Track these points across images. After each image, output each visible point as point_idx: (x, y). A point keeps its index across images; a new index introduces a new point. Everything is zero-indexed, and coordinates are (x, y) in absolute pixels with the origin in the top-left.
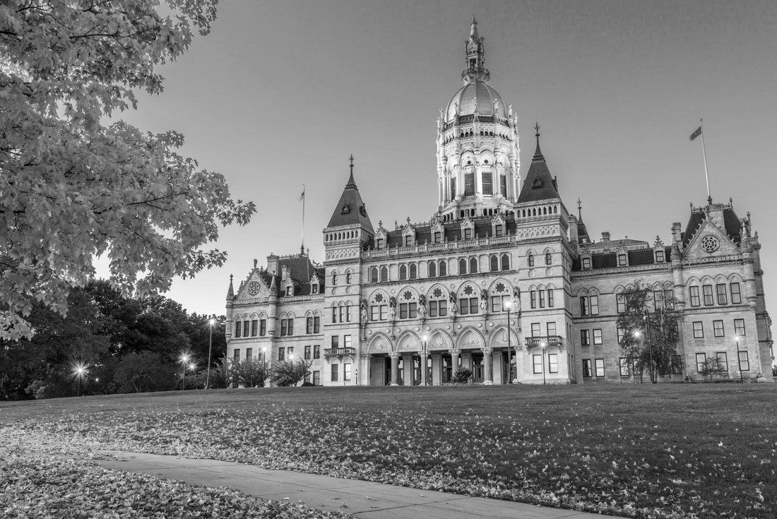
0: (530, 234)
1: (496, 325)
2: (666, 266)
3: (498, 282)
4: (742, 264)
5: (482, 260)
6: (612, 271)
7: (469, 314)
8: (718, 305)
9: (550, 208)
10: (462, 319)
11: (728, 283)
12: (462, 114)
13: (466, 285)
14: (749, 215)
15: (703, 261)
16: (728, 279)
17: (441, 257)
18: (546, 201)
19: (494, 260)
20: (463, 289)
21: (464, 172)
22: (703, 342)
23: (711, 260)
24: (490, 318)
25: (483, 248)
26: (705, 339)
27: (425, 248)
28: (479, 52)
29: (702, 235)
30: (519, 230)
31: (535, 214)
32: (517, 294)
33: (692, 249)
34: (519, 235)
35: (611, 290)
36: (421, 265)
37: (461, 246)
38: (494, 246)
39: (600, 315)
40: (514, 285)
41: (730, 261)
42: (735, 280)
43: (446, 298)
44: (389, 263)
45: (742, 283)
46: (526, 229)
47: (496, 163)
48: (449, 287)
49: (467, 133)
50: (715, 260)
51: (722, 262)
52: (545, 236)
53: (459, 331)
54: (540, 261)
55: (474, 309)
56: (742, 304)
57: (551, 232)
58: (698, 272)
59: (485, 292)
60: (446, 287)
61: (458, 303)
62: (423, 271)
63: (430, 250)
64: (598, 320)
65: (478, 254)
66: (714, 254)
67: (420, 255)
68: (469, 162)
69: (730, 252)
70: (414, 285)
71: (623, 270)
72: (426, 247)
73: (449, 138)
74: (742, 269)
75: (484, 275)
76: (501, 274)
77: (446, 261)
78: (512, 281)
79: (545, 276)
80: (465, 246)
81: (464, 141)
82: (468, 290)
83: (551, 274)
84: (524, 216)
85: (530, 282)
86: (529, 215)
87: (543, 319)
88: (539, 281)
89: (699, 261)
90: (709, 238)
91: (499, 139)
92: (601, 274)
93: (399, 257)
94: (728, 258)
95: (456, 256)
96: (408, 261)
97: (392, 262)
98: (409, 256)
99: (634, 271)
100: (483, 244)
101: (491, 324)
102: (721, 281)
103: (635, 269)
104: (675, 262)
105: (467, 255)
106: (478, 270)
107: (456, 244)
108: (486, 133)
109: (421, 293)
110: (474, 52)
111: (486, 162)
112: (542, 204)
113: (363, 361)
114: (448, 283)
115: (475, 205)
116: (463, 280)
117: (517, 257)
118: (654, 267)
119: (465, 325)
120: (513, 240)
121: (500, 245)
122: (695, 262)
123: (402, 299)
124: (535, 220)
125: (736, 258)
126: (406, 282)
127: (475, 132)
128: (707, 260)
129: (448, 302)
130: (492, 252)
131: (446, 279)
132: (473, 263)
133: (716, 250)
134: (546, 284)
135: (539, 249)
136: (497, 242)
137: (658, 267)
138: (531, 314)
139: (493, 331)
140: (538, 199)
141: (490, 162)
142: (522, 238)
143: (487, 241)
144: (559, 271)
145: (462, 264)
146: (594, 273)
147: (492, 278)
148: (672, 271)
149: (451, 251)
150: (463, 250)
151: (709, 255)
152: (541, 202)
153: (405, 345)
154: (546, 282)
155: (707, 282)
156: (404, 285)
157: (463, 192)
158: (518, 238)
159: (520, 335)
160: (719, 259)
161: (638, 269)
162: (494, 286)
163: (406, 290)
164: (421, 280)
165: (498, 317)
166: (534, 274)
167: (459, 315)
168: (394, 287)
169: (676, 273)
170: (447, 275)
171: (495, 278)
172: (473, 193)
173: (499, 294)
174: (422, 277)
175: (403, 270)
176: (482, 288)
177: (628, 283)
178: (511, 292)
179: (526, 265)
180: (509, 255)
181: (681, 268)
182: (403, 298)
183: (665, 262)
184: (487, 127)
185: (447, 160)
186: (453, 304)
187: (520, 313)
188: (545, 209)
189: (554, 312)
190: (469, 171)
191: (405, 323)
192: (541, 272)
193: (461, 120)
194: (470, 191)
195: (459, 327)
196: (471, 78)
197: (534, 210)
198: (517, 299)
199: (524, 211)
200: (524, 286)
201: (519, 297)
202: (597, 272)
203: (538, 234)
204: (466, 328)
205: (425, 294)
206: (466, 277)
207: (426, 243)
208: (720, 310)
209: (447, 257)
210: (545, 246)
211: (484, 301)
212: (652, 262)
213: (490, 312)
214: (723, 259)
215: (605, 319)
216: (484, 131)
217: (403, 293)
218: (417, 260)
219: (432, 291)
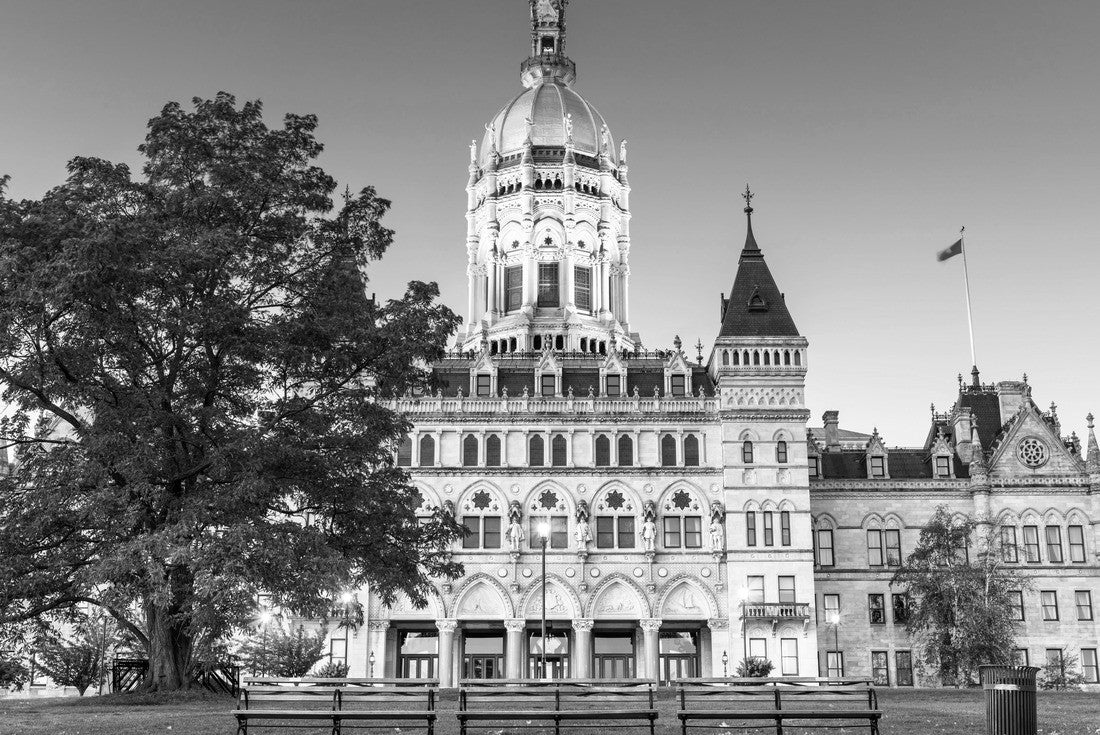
0: (746, 401)
1: (674, 573)
2: (956, 485)
3: (677, 488)
4: (1089, 493)
5: (643, 442)
6: (861, 486)
7: (616, 549)
8: (1049, 564)
9: (787, 354)
10: (601, 559)
11: (1064, 525)
12: (537, 142)
13: (611, 489)
14: (1053, 408)
15: (1024, 482)
16: (1065, 517)
17: (557, 426)
18: (780, 339)
19: (668, 443)
20: (603, 496)
21: (538, 259)
22: (1024, 628)
23: (1037, 481)
24: (662, 559)
25: (649, 416)
26: (1027, 623)
27: (522, 405)
28: (560, 25)
29: (1020, 435)
30: (724, 390)
31: (757, 362)
32: (720, 516)
33: (1004, 459)
34: (725, 399)
35: (857, 522)
36: (511, 439)
37: (601, 409)
38: (672, 416)
39: (837, 568)
40: (713, 497)
41: (1070, 486)
42: (1076, 521)
43: (565, 513)
44: (440, 427)
45: (1087, 528)
46: (738, 390)
47: (602, 250)
48: (574, 490)
49: (548, 182)
50: (1044, 482)
51: (1056, 486)
52: (777, 406)
53: (594, 582)
54: (764, 455)
55: (627, 540)
56: (1089, 565)
57: (787, 400)
58: (1014, 502)
59: (654, 505)
60: (569, 490)
61: (593, 524)
62: (516, 451)
63: (536, 409)
64: (834, 576)
65: (637, 428)
66: (1039, 471)
67: (513, 417)
68: (548, 241)
69: (1066, 470)
70: (498, 480)
71: (881, 485)
72: (525, 403)
73: (506, 186)
74: (1088, 502)
75: (649, 471)
76: (683, 471)
77: (567, 437)
78: (706, 487)
79: (774, 483)
80: (610, 409)
81: (542, 197)
82: (615, 500)
83: (786, 481)
84: (736, 362)
85: (746, 495)
86: (746, 362)
87: (772, 568)
88: (763, 495)
89: (1017, 481)
90: (1031, 441)
91: (608, 204)
92: (842, 490)
93: (465, 418)
94: (1065, 480)
95: (591, 428)
96: (484, 427)
97: (448, 427)
98: (489, 416)
99: (901, 490)
100: (647, 409)
101: (663, 572)
102: (1053, 521)
103: (901, 485)
104: (978, 479)
105: (614, 428)
106: (635, 458)
107: (591, 402)
108: (586, 187)
109: (512, 498)
110: (551, 24)
111: (581, 244)
112: (772, 344)
113: (374, 635)
114: (572, 481)
115: (566, 327)
116: (605, 479)
117: (717, 443)
118: (936, 485)
119: (607, 570)
120: (709, 408)
121: (683, 414)
122: (1010, 482)
123: (468, 508)
124: (758, 373)
125: (1078, 481)
126: (479, 471)
127: (566, 182)
128: (1031, 481)
129: (572, 520)
130: (668, 426)
131: (568, 472)
132: (625, 445)
133: (1044, 464)
134: (778, 501)
135: (764, 431)
136: (677, 408)
137: (942, 485)
138: (748, 556)
139: (666, 586)
140: (761, 332)
141: (590, 247)
142: (731, 406)
143: (656, 403)
144: (802, 477)
145: (602, 445)
146: (828, 486)
147: (665, 480)
148: (971, 494)
149: (581, 417)
150: (606, 417)
151: (1030, 472)
152: (770, 339)
153: (469, 604)
154: (777, 496)
155: (1030, 521)
156: (475, 478)
157: (535, 299)
158: (720, 404)
159: (721, 597)
160: (1051, 482)
161: (908, 485)
162: (670, 495)
163: (477, 489)
164: (513, 471)
165: (677, 558)
166: (753, 478)
167: (594, 549)
168: (450, 479)
169: (980, 499)
170: (569, 463)
171: (671, 479)
172: (555, 303)
173: (678, 511)
174: (514, 464)
175: (470, 446)
176: (646, 498)
177: (889, 509)
178: (704, 512)
179: (737, 458)
180: (699, 437)
181: (989, 491)
182: (472, 505)
183: (953, 477)
184: (589, 177)
185: (498, 228)
186: (583, 525)
187: (725, 554)
188: (777, 354)
189: (792, 556)
190: (548, 259)
191: (476, 558)
192: (768, 477)
193: (540, 154)
194: (548, 299)
195: (595, 573)
196: (546, 74)
197: (756, 354)
198: (719, 526)
199: (736, 354)
200: (734, 502)
201: (722, 521)
202: (835, 484)
203: (761, 401)
204: (611, 576)
205: (521, 501)
206: (611, 471)
207: (526, 395)
208: (1053, 572)
209: (571, 428)
210: (777, 425)
211: (649, 525)
212: (929, 475)
213: (661, 549)
214: (1058, 481)
215: (843, 575)
216: (582, 184)
217: (470, 495)
218: (505, 427)
219: (537, 495)
